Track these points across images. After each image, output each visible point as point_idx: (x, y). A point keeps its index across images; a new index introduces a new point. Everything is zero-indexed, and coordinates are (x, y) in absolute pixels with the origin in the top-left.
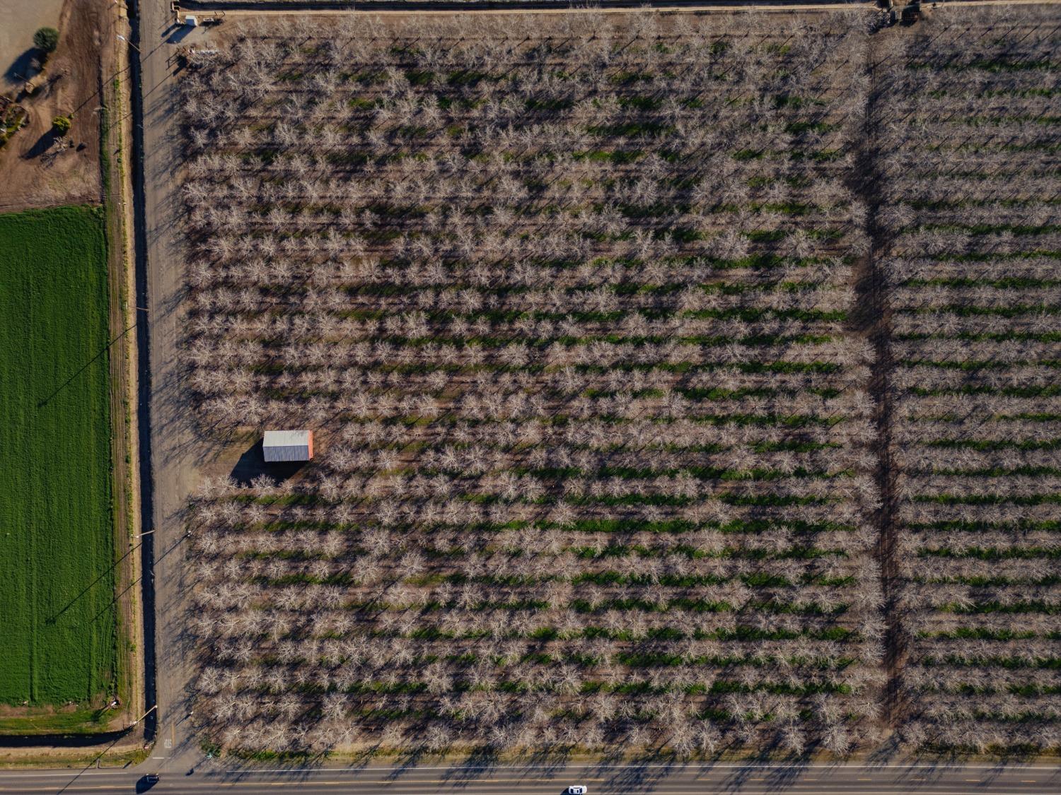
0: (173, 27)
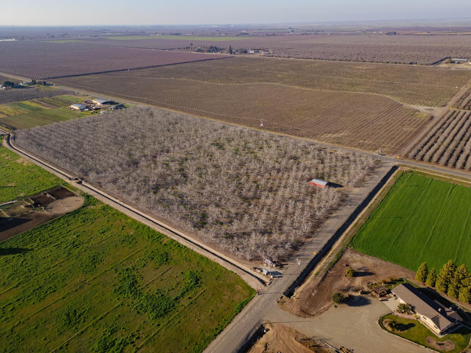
0: (276, 277)
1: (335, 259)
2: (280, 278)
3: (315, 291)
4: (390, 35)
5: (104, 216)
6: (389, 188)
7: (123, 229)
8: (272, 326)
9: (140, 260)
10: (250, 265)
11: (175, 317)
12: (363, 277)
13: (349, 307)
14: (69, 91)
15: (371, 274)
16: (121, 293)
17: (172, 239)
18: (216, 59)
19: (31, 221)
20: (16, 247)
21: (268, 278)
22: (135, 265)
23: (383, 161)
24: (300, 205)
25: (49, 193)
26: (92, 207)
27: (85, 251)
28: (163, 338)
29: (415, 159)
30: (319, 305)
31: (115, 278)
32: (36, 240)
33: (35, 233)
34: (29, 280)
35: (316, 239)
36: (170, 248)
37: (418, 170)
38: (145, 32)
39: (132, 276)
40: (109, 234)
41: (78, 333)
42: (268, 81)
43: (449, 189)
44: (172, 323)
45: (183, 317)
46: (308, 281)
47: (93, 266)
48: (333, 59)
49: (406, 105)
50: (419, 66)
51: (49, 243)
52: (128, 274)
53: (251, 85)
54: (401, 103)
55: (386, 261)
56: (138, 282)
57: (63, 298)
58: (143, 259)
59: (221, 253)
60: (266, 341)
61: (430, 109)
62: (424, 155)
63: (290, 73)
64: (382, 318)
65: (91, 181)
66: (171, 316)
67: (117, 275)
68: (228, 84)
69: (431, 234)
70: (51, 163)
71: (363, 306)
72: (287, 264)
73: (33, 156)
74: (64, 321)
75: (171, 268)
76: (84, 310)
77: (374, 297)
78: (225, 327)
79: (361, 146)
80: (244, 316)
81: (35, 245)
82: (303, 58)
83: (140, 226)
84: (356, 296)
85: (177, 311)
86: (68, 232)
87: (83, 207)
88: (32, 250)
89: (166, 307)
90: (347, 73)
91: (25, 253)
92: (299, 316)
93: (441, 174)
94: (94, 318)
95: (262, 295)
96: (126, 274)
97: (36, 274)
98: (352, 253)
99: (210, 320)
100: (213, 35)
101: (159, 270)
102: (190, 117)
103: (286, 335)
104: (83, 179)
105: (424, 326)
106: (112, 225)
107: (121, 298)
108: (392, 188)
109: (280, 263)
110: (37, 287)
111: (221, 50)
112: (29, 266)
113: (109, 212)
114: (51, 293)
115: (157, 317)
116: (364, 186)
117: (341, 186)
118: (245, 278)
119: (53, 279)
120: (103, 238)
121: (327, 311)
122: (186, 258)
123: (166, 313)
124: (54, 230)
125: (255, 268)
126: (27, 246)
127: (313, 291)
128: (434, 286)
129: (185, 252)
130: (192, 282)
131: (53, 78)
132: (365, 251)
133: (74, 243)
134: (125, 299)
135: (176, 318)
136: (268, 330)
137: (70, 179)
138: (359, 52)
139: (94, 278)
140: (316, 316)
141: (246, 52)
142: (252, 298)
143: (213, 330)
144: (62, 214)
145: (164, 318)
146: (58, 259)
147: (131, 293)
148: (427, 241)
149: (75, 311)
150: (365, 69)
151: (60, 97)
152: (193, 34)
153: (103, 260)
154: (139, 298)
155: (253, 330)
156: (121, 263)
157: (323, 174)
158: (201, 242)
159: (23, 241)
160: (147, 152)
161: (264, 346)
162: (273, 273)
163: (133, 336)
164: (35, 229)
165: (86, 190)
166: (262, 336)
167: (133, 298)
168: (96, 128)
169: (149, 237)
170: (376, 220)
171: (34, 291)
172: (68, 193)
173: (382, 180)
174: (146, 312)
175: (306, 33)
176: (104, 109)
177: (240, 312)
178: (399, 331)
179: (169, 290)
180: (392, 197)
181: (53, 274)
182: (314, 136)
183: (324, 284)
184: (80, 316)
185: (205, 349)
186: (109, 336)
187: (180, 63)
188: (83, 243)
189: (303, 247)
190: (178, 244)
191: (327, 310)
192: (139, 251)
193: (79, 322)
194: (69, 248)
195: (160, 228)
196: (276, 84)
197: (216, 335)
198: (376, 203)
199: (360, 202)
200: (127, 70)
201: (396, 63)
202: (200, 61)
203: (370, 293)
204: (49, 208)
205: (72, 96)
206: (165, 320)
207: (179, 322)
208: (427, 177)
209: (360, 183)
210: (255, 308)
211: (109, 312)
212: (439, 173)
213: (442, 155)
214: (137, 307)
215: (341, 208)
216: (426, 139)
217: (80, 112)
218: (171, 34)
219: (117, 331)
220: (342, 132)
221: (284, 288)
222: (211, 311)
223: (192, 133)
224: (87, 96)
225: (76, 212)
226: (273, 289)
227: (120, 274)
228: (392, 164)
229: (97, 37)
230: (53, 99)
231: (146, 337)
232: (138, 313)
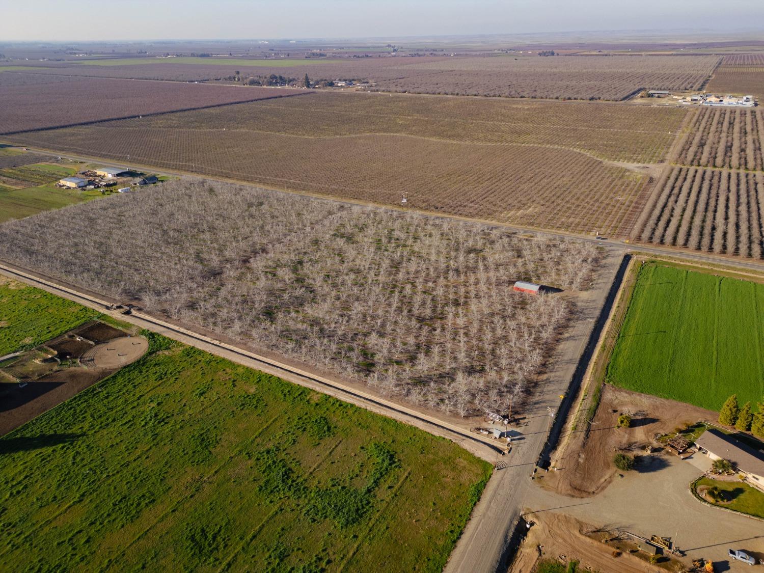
0: (514, 440)
1: (594, 404)
2: (522, 441)
3: (582, 456)
4: (545, 55)
5: (194, 367)
6: (632, 289)
7: (234, 386)
8: (537, 517)
9: (283, 433)
10: (468, 424)
11: (377, 520)
12: (644, 426)
13: (640, 474)
14: (46, 156)
15: (654, 421)
16: (272, 491)
17: (326, 395)
18: (288, 96)
19: (63, 385)
20: (52, 432)
21: (503, 442)
22: (279, 443)
23: (607, 249)
24: (512, 324)
25: (80, 335)
26: (166, 353)
27: (181, 427)
28: (370, 557)
29: (651, 242)
30: (596, 476)
31: (251, 468)
32: (85, 417)
33: (78, 405)
34: (99, 487)
35: (553, 374)
36: (327, 409)
37: (661, 259)
38: (146, 52)
39: (280, 461)
40: (213, 395)
41: (223, 567)
42: (385, 130)
43: (715, 284)
44: (375, 530)
45: (390, 518)
46: (566, 440)
47: (206, 452)
48: (474, 93)
49: (607, 162)
50: (604, 102)
51: (110, 420)
52: (273, 458)
53: (360, 138)
54: (600, 160)
55: (667, 399)
56: (294, 470)
57: (174, 511)
58: (289, 432)
59: (413, 410)
60: (537, 542)
61: (644, 168)
62: (663, 236)
63: (416, 117)
64: (694, 485)
65: (147, 309)
66: (370, 519)
67: (252, 462)
68: (322, 137)
69: (715, 353)
70: (60, 282)
71: (661, 471)
72: (525, 418)
73: (21, 271)
74: (189, 550)
75: (341, 441)
76: (218, 526)
77: (671, 455)
78: (465, 527)
79: (567, 227)
80: (488, 507)
81: (86, 426)
82: (427, 93)
83: (263, 378)
84: (645, 457)
85: (378, 511)
86: (139, 399)
87: (150, 354)
88: (84, 434)
89: (357, 506)
90: (504, 115)
91: (74, 441)
92: (573, 496)
93: (697, 262)
94: (241, 539)
95: (504, 470)
96: (268, 458)
97: (107, 476)
98: (613, 391)
99: (436, 518)
100: (266, 57)
101: (321, 446)
102: (281, 193)
103: (564, 528)
104: (131, 306)
105: (758, 490)
106: (212, 380)
107: (275, 499)
108: (635, 289)
109: (514, 416)
110: (119, 498)
111: (290, 81)
112: (90, 463)
113: (200, 358)
114: (147, 505)
115: (347, 523)
116: (593, 288)
117: (560, 290)
118: (467, 445)
119: (141, 481)
120: (206, 403)
121: (611, 484)
122: (360, 424)
123: (361, 517)
124: (111, 398)
125: (479, 429)
126: (71, 429)
127: (579, 456)
128: (749, 429)
129: (354, 413)
130: (383, 460)
131: (6, 134)
132: (632, 387)
133: (156, 415)
134: (283, 500)
135: (380, 522)
136: (532, 524)
137: (107, 308)
138: (509, 83)
139: (216, 472)
140: (597, 494)
141: (331, 84)
142: (490, 477)
143: (447, 533)
144: (115, 369)
145: (360, 524)
146: (139, 446)
147: (290, 489)
148: (714, 363)
149: (203, 530)
150: (528, 110)
151: (33, 167)
152: (231, 54)
153: (220, 439)
154: (306, 496)
155: (509, 527)
156: (252, 442)
157: (526, 273)
158: (376, 396)
159: (61, 422)
160: (228, 253)
161: (537, 550)
162: (509, 434)
163: (321, 559)
164: (75, 398)
165: (145, 326)
166: (526, 535)
167: (296, 497)
168: (123, 218)
169: (285, 395)
170: (630, 337)
171: (114, 505)
172: (113, 332)
173: (616, 277)
174: (326, 517)
175: (418, 53)
176: (124, 184)
177: (479, 500)
178: (726, 500)
179: (352, 478)
180: (640, 303)
181: (140, 472)
182: (490, 214)
183: (591, 443)
184: (214, 538)
185: (445, 567)
186: (278, 564)
187: (228, 104)
188: (173, 415)
189: (539, 390)
190: (337, 401)
191: (610, 482)
192: (276, 419)
193: (217, 549)
194: (150, 424)
195: (298, 379)
196: (398, 134)
197: (455, 542)
198: (621, 312)
199: (597, 313)
200: (139, 117)
201: (570, 99)
202: (261, 100)
203: (663, 449)
204: (88, 361)
205: (54, 164)
206: (363, 526)
207: (387, 528)
208: (677, 268)
209: (587, 284)
210: (501, 492)
211: (263, 525)
212: (692, 262)
213: (689, 234)
214: (308, 511)
215: (572, 323)
216: (657, 212)
217: (79, 191)
218: (193, 55)
219: (289, 555)
220: (530, 207)
221: (535, 456)
222: (431, 504)
223: (294, 218)
224: (82, 163)
225: (140, 364)
226: (517, 458)
227: (258, 459)
228: (622, 252)
229: (62, 62)
230: (21, 172)
231: (342, 559)
232: (314, 521)
